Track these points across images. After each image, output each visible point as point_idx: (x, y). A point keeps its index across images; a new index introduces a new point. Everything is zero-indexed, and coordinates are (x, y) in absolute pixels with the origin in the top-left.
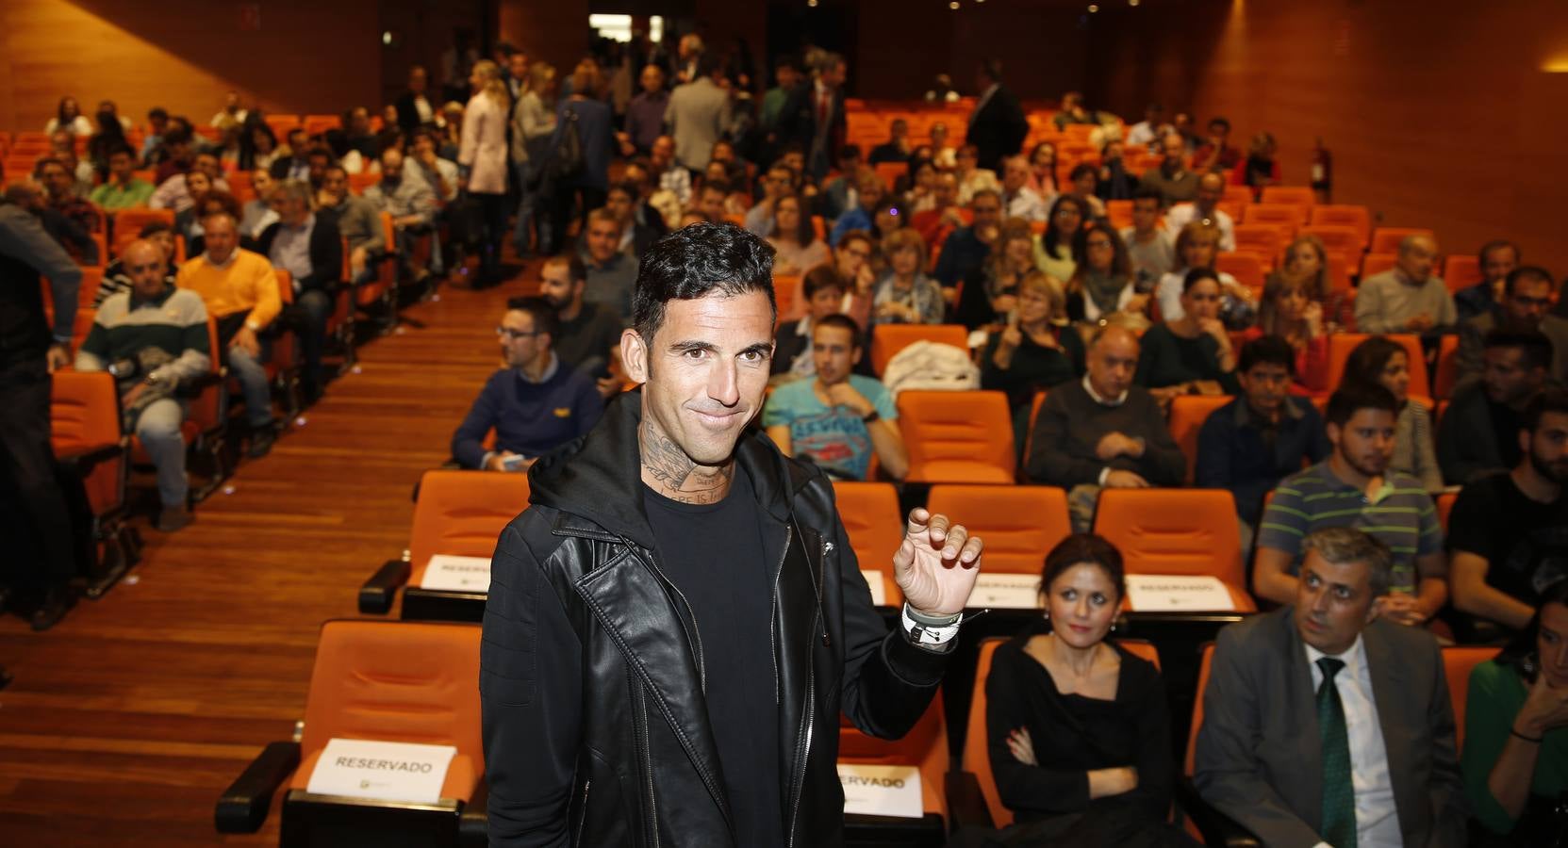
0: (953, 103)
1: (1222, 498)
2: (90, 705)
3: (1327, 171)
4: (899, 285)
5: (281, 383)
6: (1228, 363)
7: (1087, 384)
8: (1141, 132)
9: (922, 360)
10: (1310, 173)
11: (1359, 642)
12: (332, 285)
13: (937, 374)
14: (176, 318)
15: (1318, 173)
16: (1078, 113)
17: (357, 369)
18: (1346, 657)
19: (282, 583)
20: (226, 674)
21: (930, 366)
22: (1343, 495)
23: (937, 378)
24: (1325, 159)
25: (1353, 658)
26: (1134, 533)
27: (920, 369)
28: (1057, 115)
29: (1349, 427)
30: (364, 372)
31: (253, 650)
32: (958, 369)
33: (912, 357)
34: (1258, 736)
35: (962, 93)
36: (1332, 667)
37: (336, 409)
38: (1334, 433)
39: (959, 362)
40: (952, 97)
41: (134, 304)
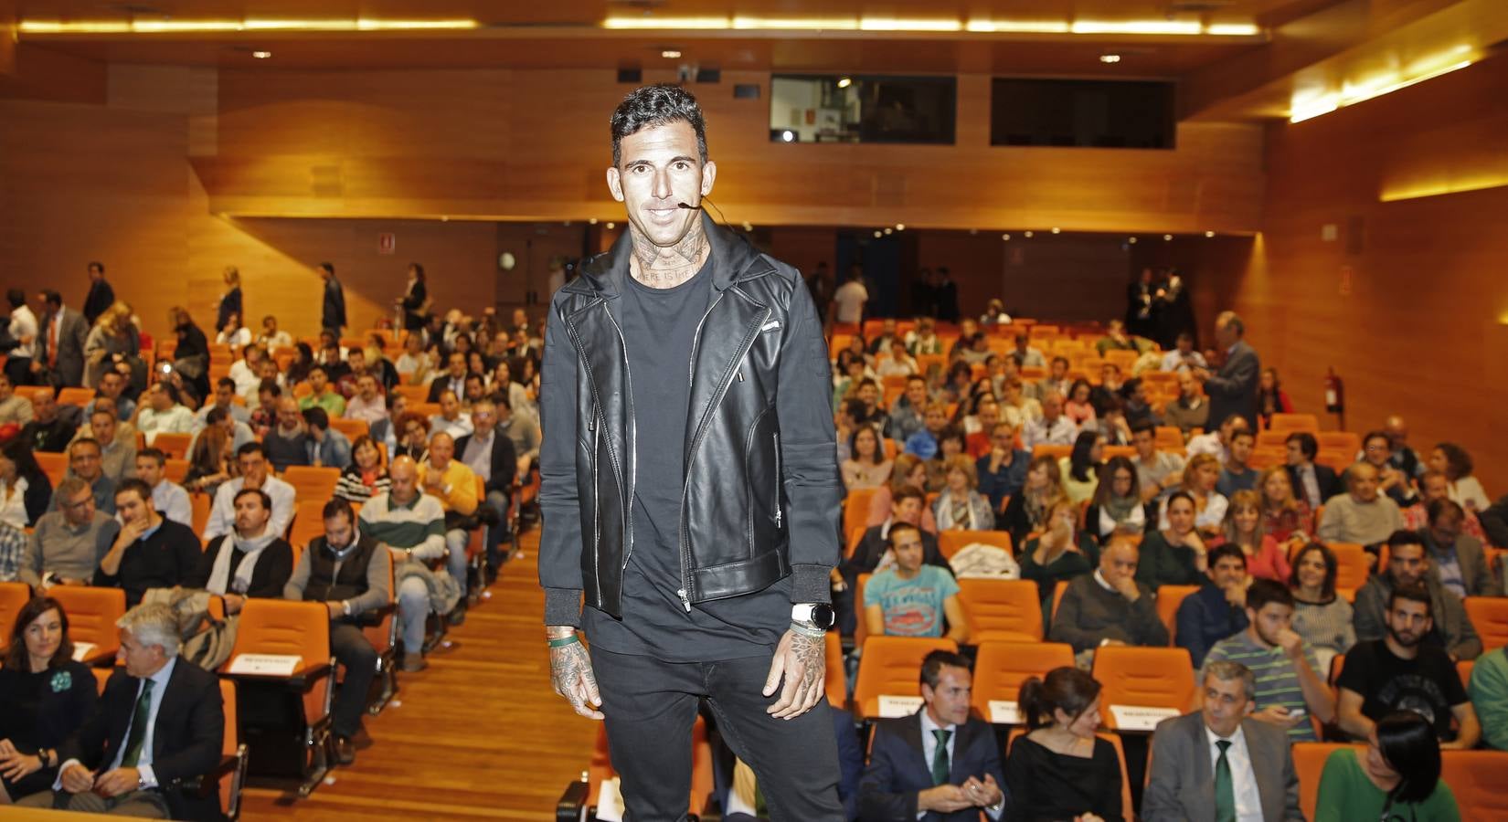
0: (1005, 325)
1: (1183, 654)
2: (396, 781)
3: (1340, 396)
4: (957, 498)
5: (475, 565)
6: (1202, 565)
7: (1098, 576)
8: (1173, 357)
9: (975, 557)
10: (1325, 399)
11: (1239, 730)
12: (508, 487)
13: (987, 568)
14: (421, 517)
15: (1331, 398)
16: (1120, 338)
17: (520, 555)
18: (1232, 739)
19: (507, 710)
20: (484, 766)
21: (981, 562)
22: (1256, 654)
23: (986, 572)
24: (1337, 385)
25: (1237, 739)
26: (1120, 677)
27: (972, 565)
28: (1101, 339)
29: (1262, 613)
30: (527, 558)
31: (498, 752)
32: (1002, 565)
33: (968, 556)
34: (1178, 787)
35: (1013, 315)
36: (1224, 745)
37: (509, 585)
38: (1251, 614)
39: (1003, 559)
40: (1004, 318)
41: (391, 506)
